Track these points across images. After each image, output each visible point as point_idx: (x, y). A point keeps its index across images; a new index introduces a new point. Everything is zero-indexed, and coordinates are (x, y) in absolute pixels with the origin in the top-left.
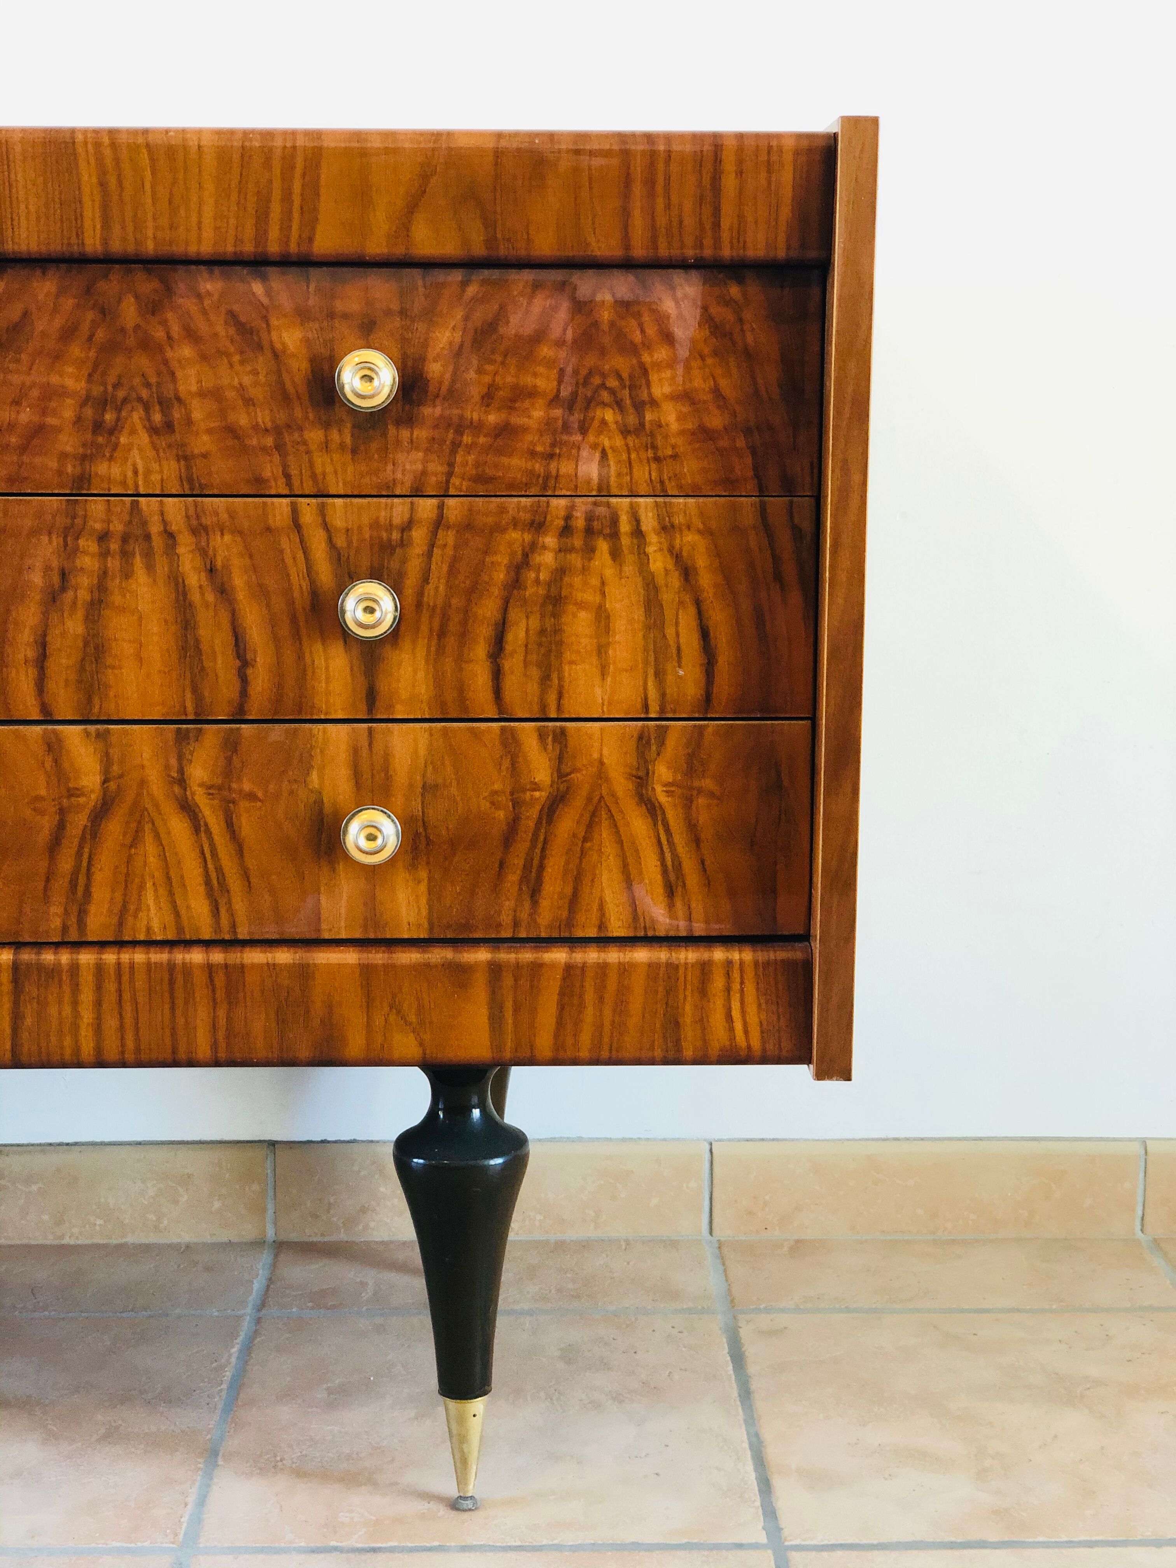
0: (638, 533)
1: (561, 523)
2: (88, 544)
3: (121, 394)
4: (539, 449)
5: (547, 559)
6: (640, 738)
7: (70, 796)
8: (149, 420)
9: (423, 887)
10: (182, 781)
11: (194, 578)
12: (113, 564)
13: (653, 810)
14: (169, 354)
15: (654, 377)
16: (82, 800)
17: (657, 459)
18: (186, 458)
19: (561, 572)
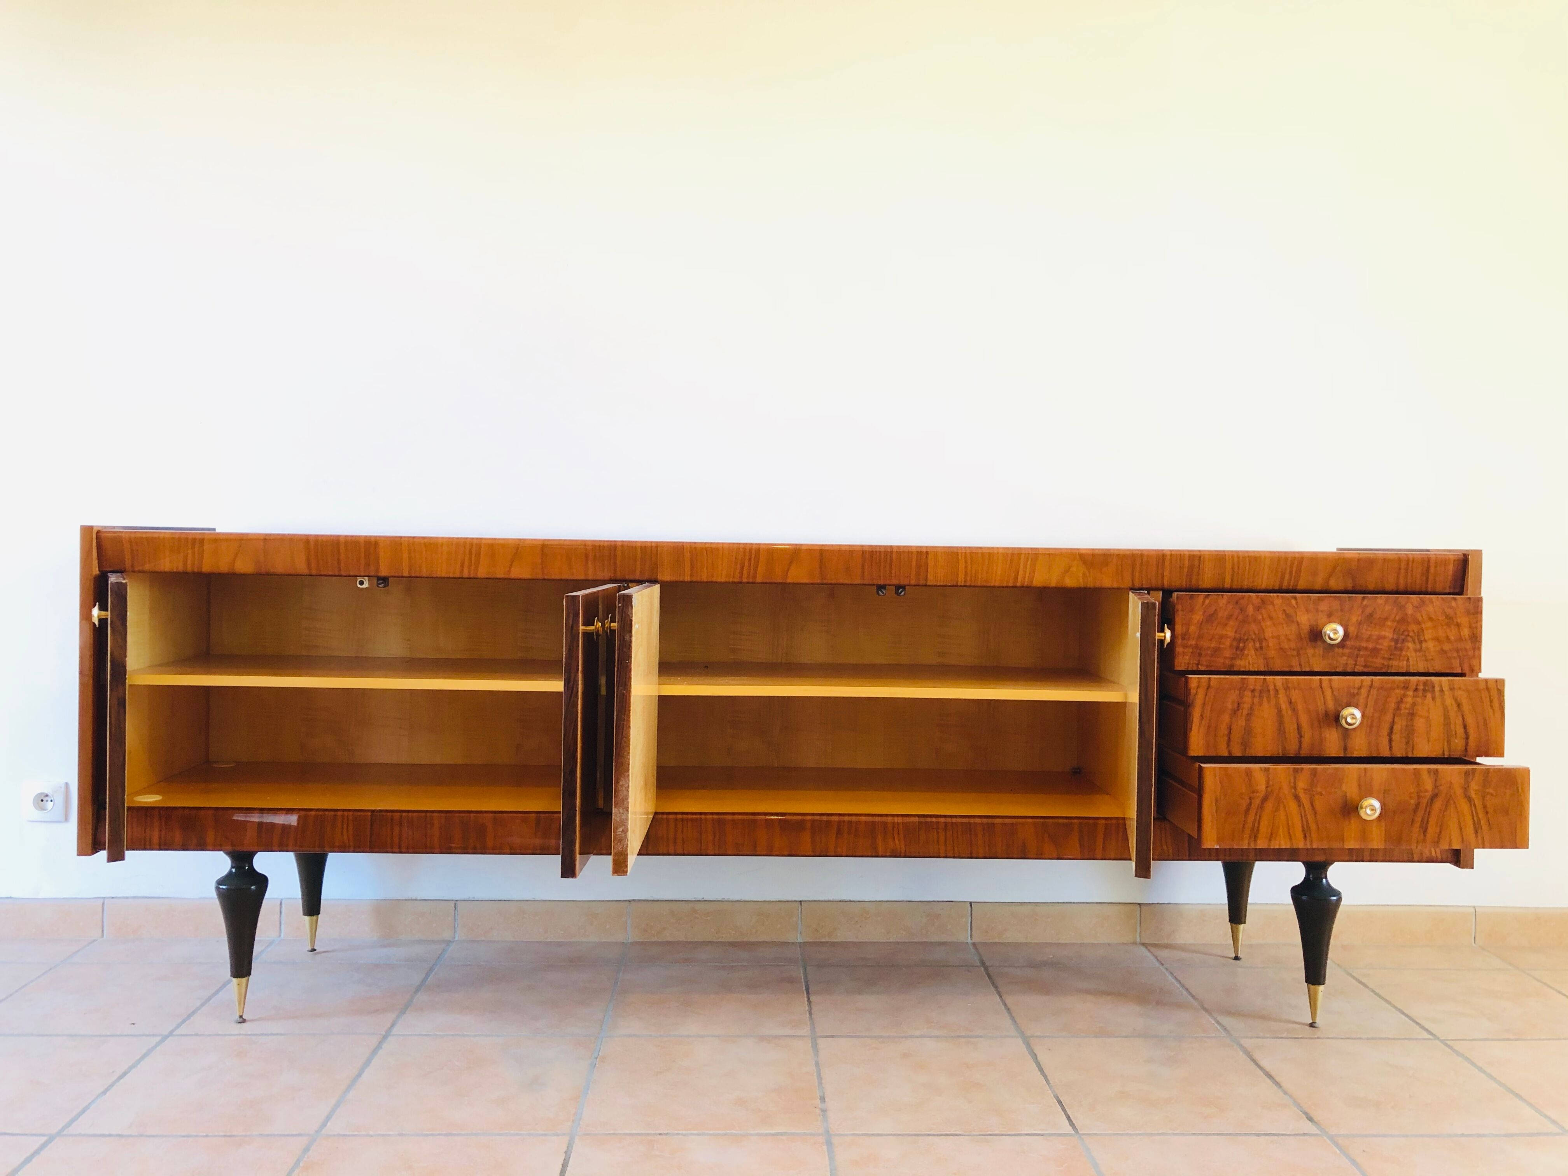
0: (1442, 691)
1: (1415, 687)
2: (1248, 693)
3: (1246, 637)
4: (1386, 656)
5: (1409, 700)
6: (1466, 773)
7: (1253, 792)
8: (1255, 646)
9: (1383, 829)
10: (1295, 788)
11: (1284, 706)
12: (1256, 700)
13: (1470, 800)
14: (1263, 624)
15: (1425, 632)
16: (1258, 794)
17: (1426, 660)
18: (1266, 659)
19: (1414, 705)
